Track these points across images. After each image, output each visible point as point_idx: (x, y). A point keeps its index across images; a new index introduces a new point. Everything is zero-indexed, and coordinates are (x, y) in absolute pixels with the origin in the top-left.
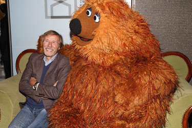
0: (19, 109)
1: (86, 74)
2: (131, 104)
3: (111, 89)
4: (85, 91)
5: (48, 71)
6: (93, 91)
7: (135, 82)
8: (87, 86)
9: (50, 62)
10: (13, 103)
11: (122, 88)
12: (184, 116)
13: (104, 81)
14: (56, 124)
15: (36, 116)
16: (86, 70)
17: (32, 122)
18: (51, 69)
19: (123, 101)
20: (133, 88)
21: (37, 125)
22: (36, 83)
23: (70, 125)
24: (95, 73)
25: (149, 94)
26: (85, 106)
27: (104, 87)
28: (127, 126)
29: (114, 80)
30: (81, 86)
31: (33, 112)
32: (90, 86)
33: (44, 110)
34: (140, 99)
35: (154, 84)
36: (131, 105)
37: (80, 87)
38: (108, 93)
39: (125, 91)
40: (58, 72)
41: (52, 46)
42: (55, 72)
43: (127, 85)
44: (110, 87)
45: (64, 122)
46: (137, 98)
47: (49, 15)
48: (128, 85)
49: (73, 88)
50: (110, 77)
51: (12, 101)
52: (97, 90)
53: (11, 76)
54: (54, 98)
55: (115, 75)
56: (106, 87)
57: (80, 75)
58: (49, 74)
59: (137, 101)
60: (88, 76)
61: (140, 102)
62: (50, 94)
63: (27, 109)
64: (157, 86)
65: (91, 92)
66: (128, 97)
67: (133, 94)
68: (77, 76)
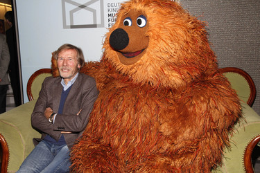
0: (32, 146)
1: (121, 99)
2: (180, 136)
3: (155, 118)
4: (121, 120)
5: (69, 97)
6: (131, 121)
7: (187, 109)
8: (123, 114)
9: (69, 85)
10: (24, 138)
11: (171, 115)
12: (246, 150)
13: (145, 108)
14: (80, 165)
15: (54, 154)
16: (121, 94)
17: (50, 162)
18: (71, 94)
19: (170, 132)
20: (184, 117)
21: (57, 167)
22: (53, 115)
23: (97, 166)
24: (133, 98)
25: (204, 126)
26: (120, 141)
27: (145, 116)
28: (173, 164)
29: (158, 107)
30: (115, 114)
31: (52, 149)
32: (126, 115)
33: (66, 147)
34: (191, 131)
35: (211, 115)
36: (180, 138)
37: (113, 117)
38: (151, 123)
39: (174, 120)
40: (82, 97)
41: (67, 65)
42: (78, 97)
43: (177, 112)
44: (153, 116)
45: (90, 162)
46: (188, 130)
47: (68, 24)
48: (179, 112)
49: (104, 117)
50: (153, 103)
51: (23, 136)
52: (137, 120)
53: (21, 104)
54: (78, 130)
55: (159, 100)
56: (148, 116)
57: (113, 100)
58: (70, 100)
59: (187, 134)
60: (125, 102)
61: (192, 136)
62: (72, 125)
63: (43, 145)
64: (215, 117)
65: (128, 122)
66: (177, 128)
67: (184, 125)
68: (110, 101)
